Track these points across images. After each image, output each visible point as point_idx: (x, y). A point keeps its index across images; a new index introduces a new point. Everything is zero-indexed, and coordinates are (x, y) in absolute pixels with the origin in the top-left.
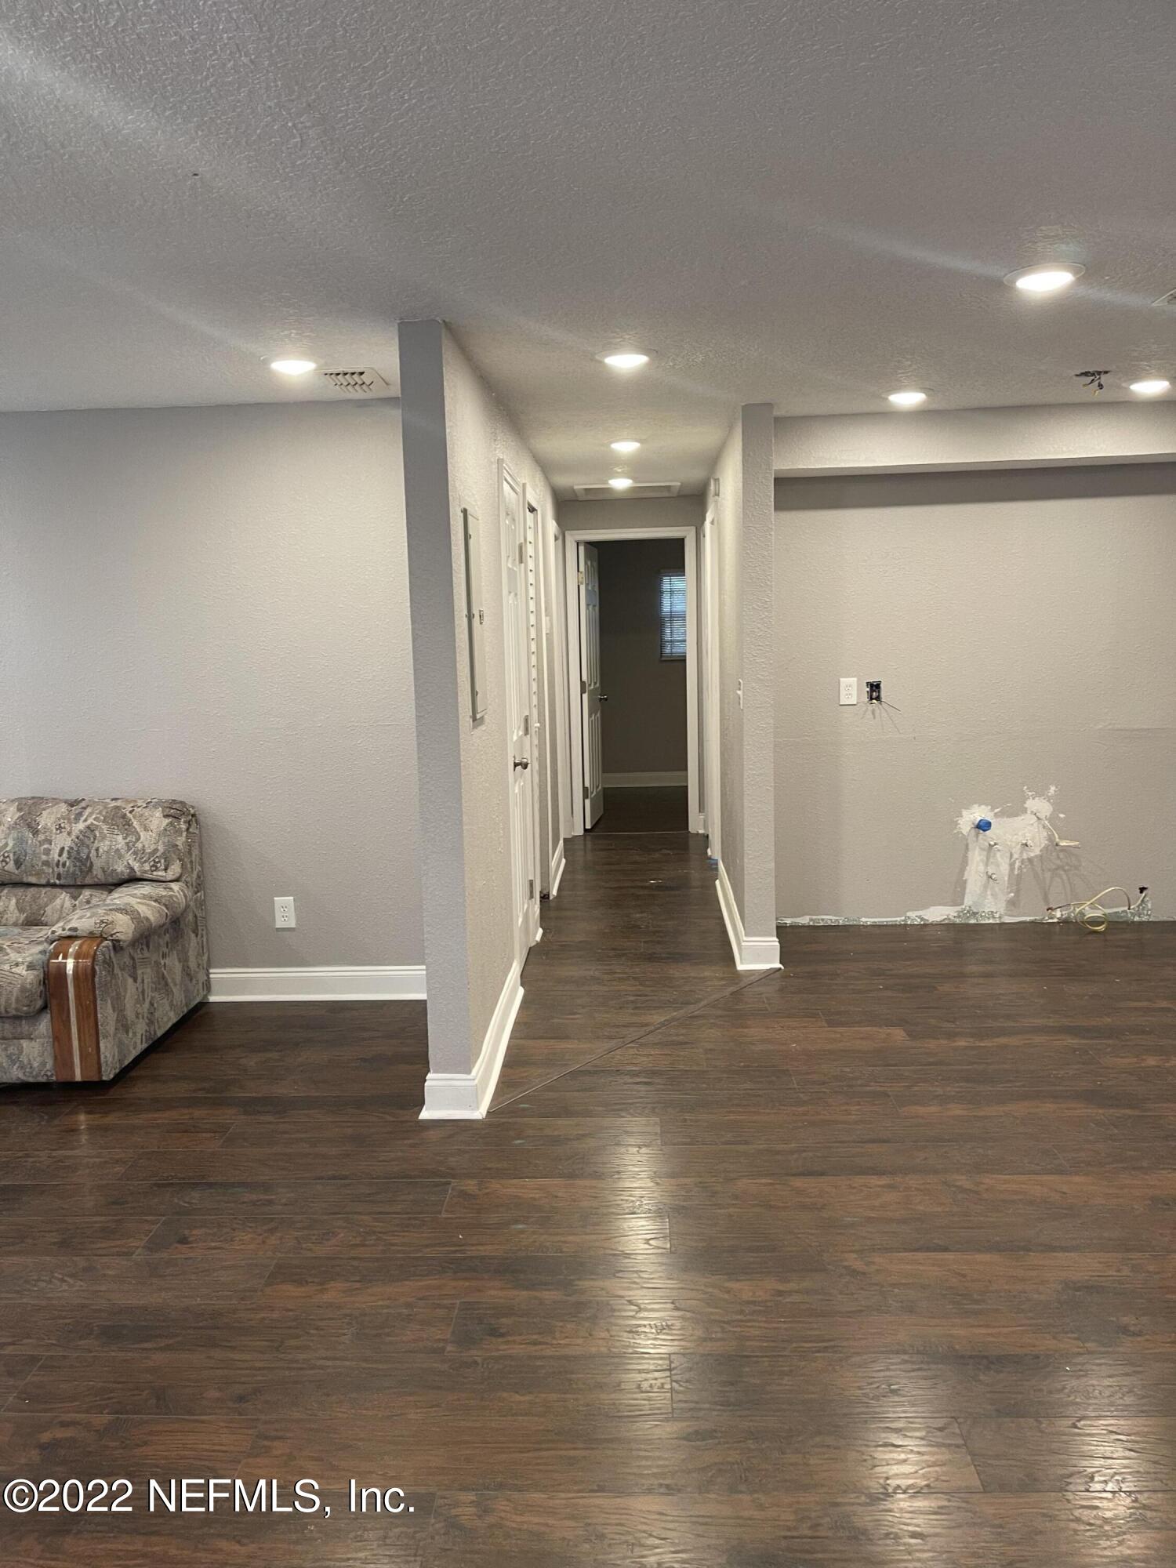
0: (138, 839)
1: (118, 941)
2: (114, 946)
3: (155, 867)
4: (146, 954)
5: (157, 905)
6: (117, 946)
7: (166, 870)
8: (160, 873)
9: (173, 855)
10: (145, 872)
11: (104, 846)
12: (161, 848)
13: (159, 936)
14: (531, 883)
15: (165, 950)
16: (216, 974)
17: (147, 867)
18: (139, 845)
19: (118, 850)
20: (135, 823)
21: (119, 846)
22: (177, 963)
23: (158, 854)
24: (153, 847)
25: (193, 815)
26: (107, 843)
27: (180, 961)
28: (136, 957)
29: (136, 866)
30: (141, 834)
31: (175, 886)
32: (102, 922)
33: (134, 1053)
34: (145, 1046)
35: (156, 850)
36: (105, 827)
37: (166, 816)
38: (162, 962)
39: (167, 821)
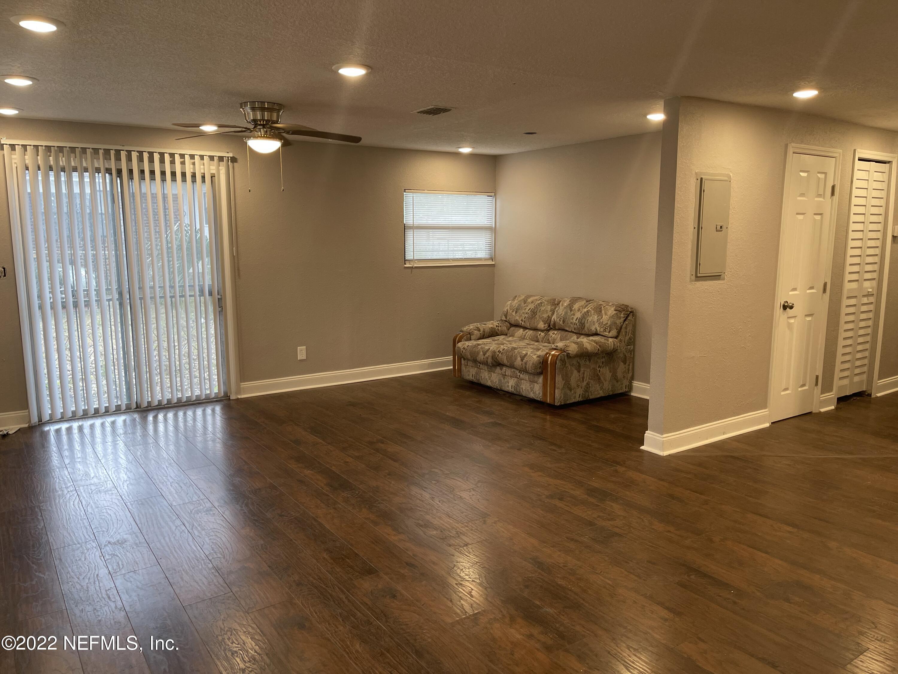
0: (602, 318)
1: (569, 354)
2: (567, 355)
3: (605, 330)
4: (588, 363)
5: (595, 344)
6: (568, 355)
7: (609, 332)
8: (606, 333)
9: (613, 327)
10: (601, 332)
11: (590, 319)
12: (609, 323)
13: (598, 358)
14: (817, 377)
15: (601, 364)
16: (636, 384)
17: (602, 330)
18: (601, 320)
19: (594, 321)
20: (603, 312)
21: (595, 320)
22: (608, 372)
23: (608, 325)
24: (606, 322)
25: (631, 312)
26: (591, 318)
27: (610, 372)
28: (581, 362)
29: (598, 329)
30: (604, 316)
31: (611, 340)
32: (565, 345)
33: (573, 400)
34: (581, 399)
35: (607, 323)
36: (593, 312)
37: (615, 310)
38: (598, 369)
39: (615, 312)
